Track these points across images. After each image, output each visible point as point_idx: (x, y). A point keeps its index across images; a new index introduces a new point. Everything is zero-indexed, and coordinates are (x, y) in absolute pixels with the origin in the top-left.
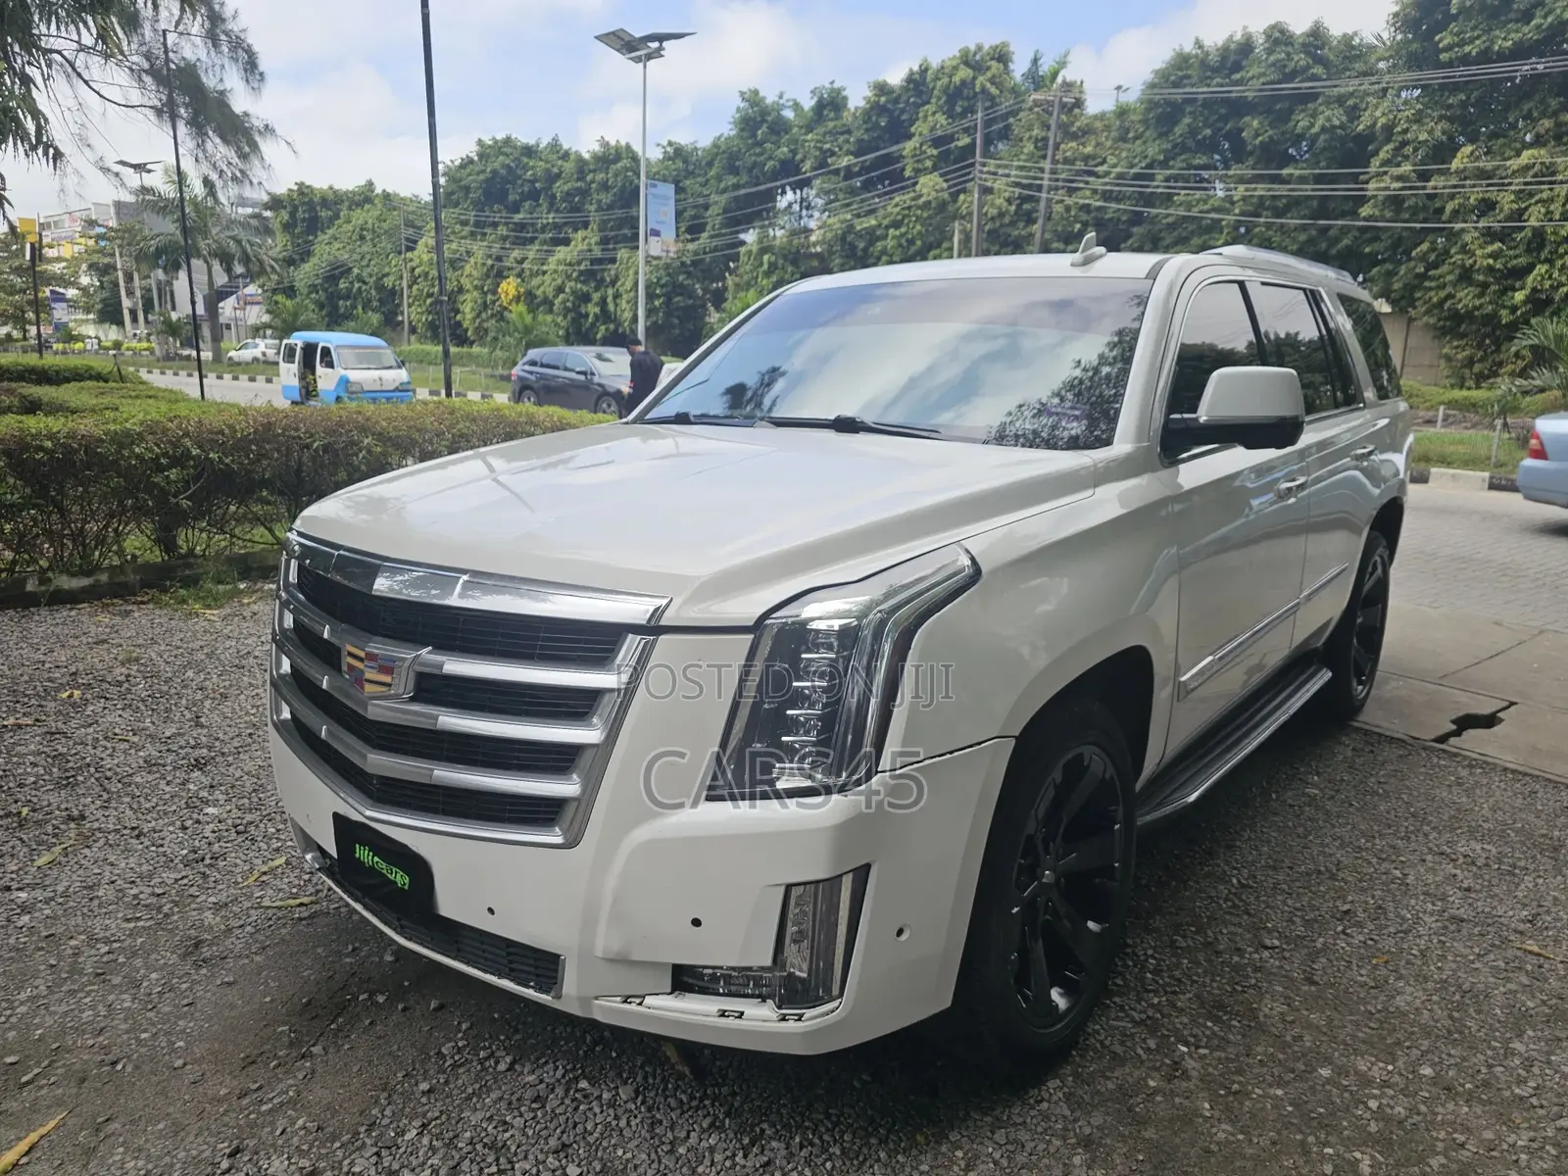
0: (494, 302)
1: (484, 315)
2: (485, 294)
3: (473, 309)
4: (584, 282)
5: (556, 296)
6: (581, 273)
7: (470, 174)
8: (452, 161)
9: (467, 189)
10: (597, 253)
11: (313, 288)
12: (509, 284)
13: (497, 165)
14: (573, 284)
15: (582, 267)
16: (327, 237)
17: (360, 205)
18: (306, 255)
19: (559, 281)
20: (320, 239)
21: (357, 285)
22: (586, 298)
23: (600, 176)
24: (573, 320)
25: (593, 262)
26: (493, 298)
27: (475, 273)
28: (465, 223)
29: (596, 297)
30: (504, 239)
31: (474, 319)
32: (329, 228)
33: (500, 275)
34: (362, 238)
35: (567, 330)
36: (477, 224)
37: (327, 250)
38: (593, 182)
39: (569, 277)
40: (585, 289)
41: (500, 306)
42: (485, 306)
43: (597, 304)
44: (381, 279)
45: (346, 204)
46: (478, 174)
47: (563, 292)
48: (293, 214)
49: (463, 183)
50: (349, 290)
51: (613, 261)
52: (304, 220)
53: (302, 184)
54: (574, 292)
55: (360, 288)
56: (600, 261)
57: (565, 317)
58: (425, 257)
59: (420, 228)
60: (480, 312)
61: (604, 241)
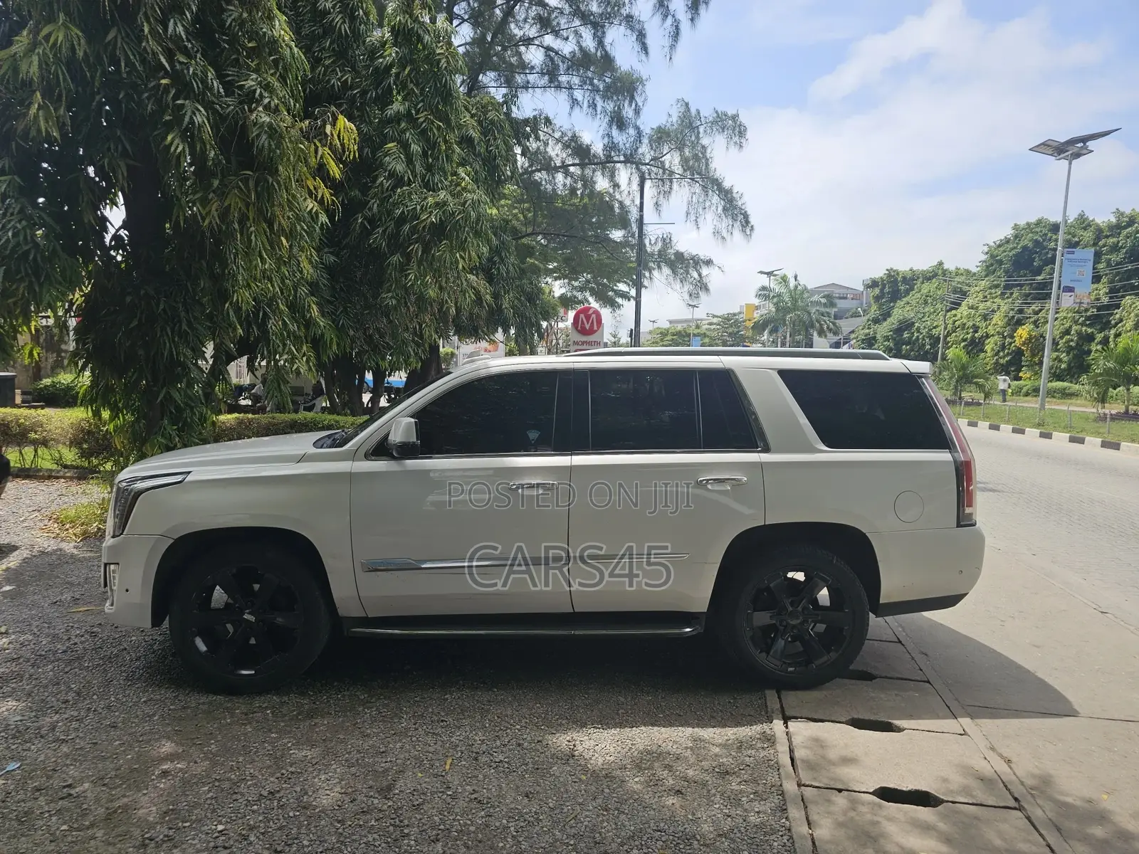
0: (1011, 344)
1: (1001, 354)
2: (1005, 338)
3: (993, 349)
4: (1089, 326)
5: (1061, 338)
6: (1088, 318)
7: (1005, 251)
8: (994, 242)
9: (1000, 262)
10: (1105, 300)
11: (887, 339)
12: (1024, 329)
13: (1026, 242)
14: (1078, 327)
15: (1089, 314)
16: (902, 303)
17: (929, 279)
18: (887, 315)
19: (1067, 325)
20: (897, 305)
21: (916, 335)
22: (1091, 338)
23: (1111, 240)
24: (1075, 356)
25: (1099, 309)
26: (1010, 340)
27: (999, 323)
28: (997, 286)
29: (1099, 337)
30: (1027, 295)
31: (993, 356)
32: (905, 296)
33: (1019, 323)
34: (926, 303)
35: (1069, 365)
36: (1007, 287)
37: (900, 312)
38: (1104, 246)
39: (1076, 322)
40: (1090, 330)
41: (1015, 346)
42: (1003, 347)
43: (1100, 343)
44: (930, 330)
45: (921, 280)
46: (1012, 249)
47: (1069, 334)
48: (882, 290)
49: (999, 258)
50: (910, 338)
51: (1118, 306)
52: (888, 293)
53: (892, 269)
54: (1079, 334)
55: (918, 337)
56: (1108, 307)
57: (1068, 353)
58: (965, 313)
59: (965, 293)
60: (999, 351)
61: (1113, 291)
